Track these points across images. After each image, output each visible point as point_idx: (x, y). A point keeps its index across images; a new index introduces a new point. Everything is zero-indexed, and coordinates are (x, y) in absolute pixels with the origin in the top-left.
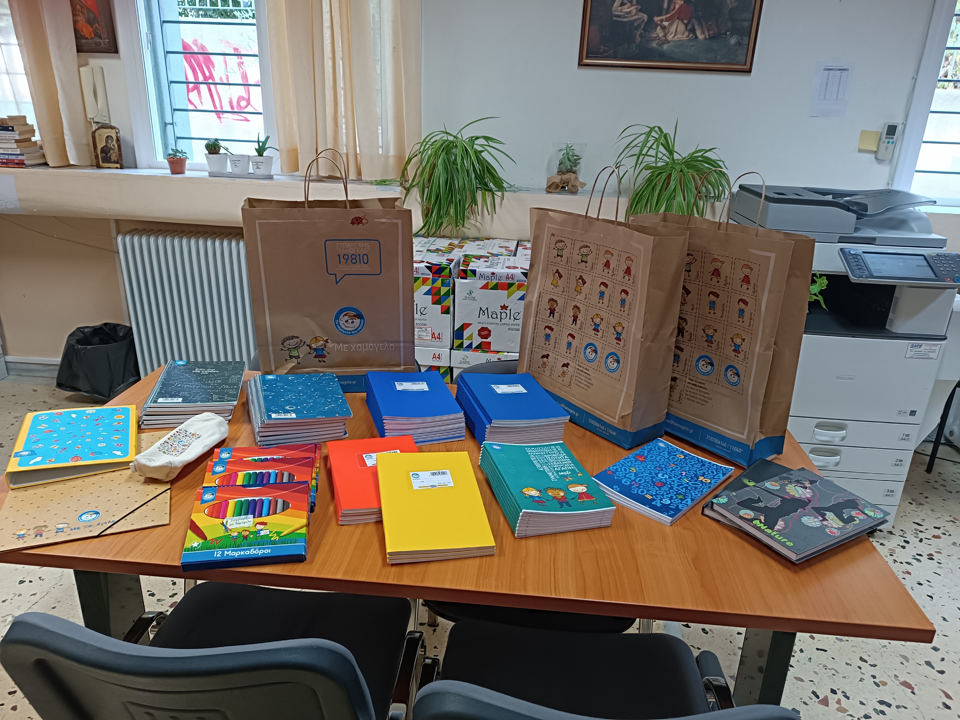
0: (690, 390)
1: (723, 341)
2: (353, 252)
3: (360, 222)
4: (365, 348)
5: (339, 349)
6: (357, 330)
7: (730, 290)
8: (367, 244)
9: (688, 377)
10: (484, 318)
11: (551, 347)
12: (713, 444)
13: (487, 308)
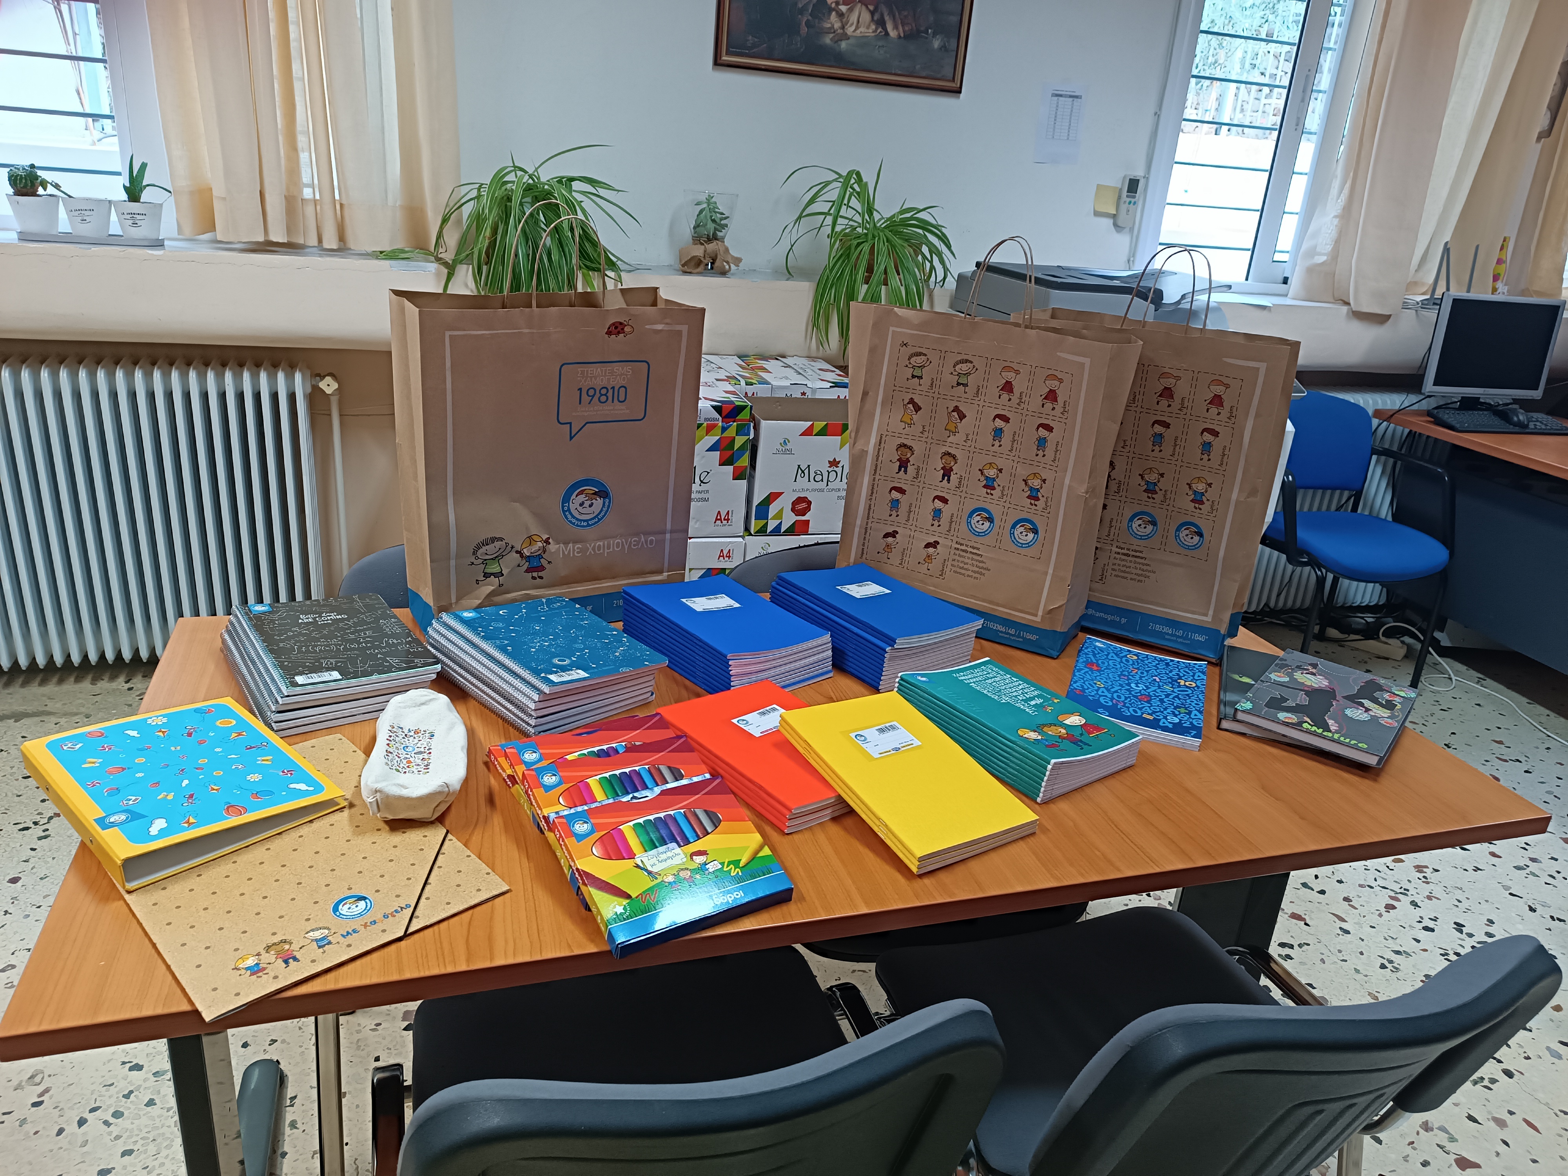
0: (1120, 562)
1: (1174, 489)
2: (605, 383)
3: (621, 331)
4: (609, 548)
5: (566, 553)
6: (598, 518)
7: (1188, 417)
8: (628, 368)
9: (1115, 544)
10: (802, 482)
11: (902, 518)
12: (1161, 635)
13: (809, 466)
